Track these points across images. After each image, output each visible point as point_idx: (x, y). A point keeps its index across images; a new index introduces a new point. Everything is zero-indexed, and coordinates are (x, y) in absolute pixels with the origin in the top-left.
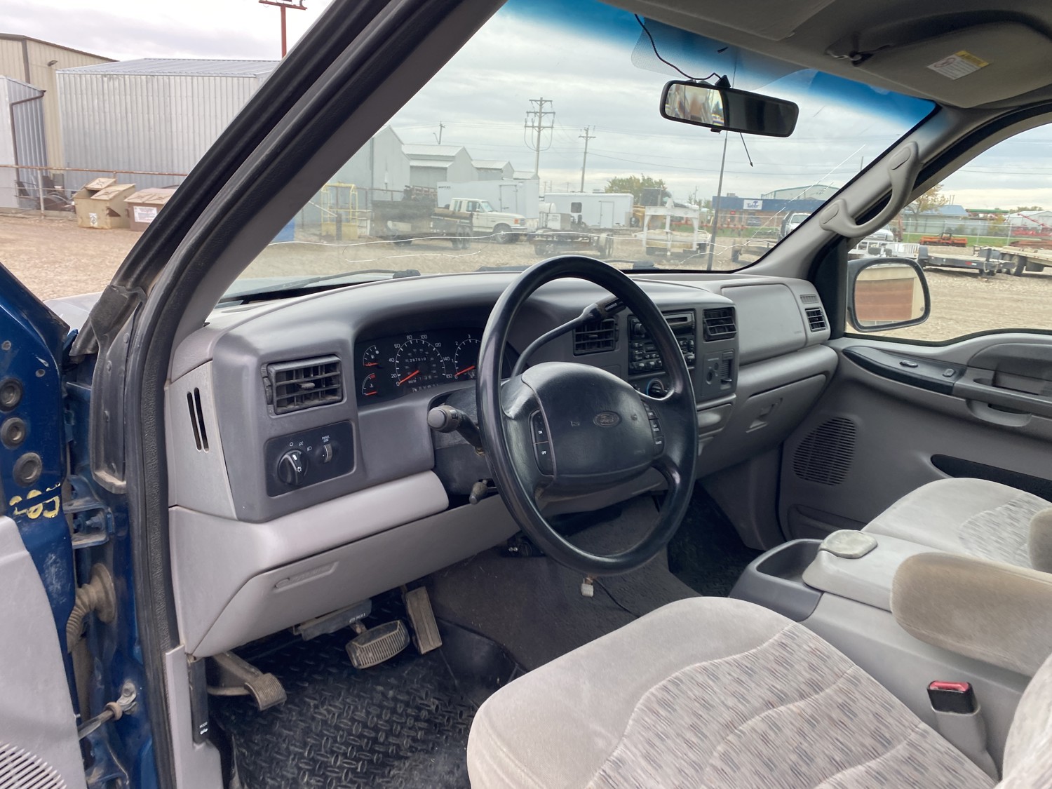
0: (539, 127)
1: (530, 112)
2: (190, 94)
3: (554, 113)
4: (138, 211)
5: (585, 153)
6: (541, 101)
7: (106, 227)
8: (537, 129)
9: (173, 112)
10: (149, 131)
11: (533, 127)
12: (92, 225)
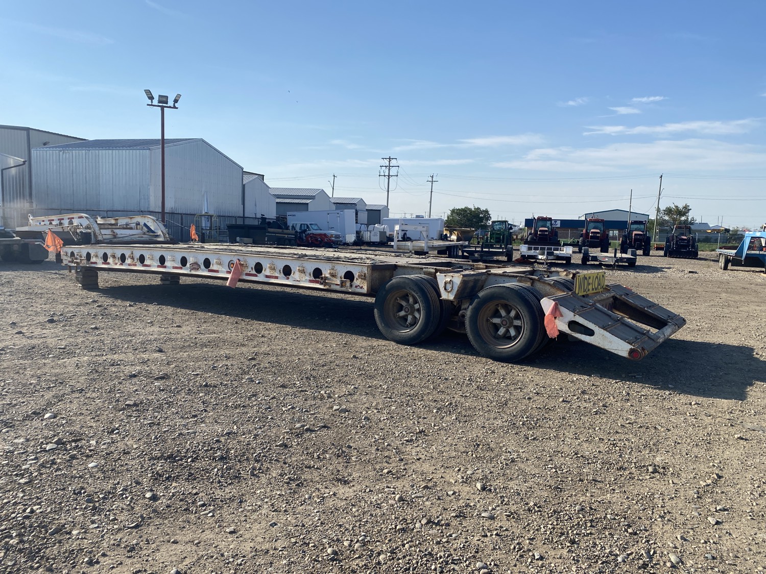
0: (389, 176)
1: (383, 166)
3: (398, 166)
5: (432, 192)
6: (390, 158)
8: (387, 177)
9: (101, 172)
10: (86, 185)
11: (385, 176)
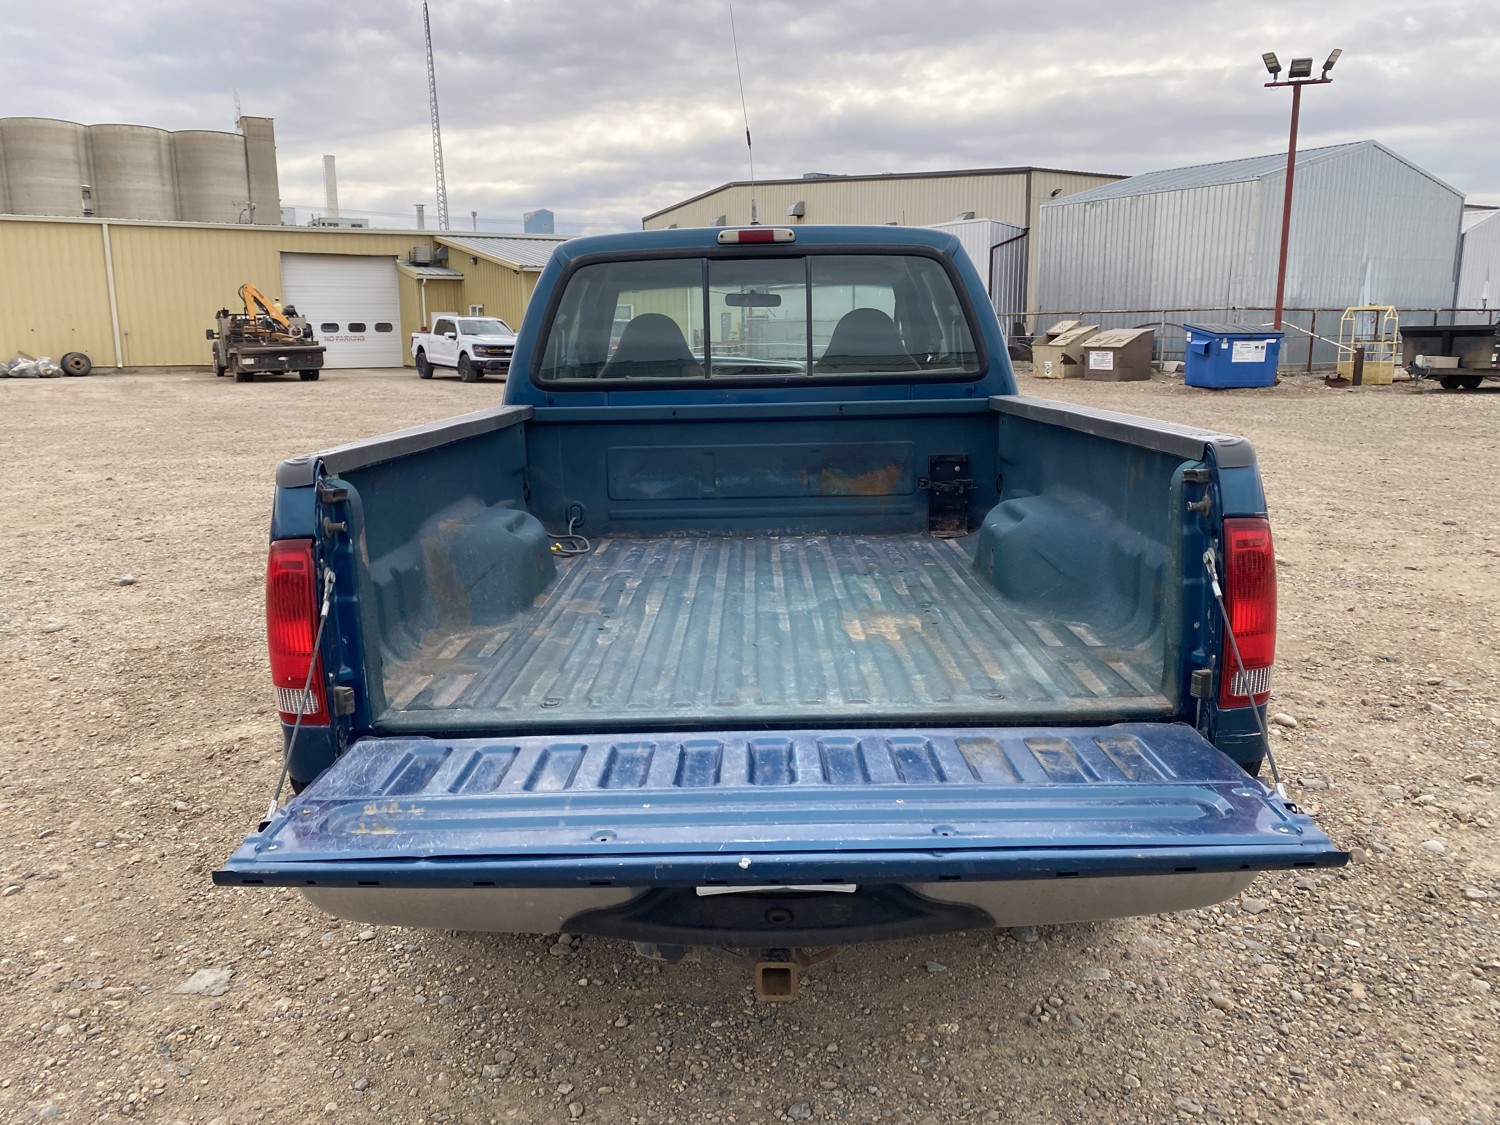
2: (1177, 211)
4: (1093, 356)
7: (1059, 376)
9: (1157, 236)
10: (1128, 261)
12: (1046, 374)
